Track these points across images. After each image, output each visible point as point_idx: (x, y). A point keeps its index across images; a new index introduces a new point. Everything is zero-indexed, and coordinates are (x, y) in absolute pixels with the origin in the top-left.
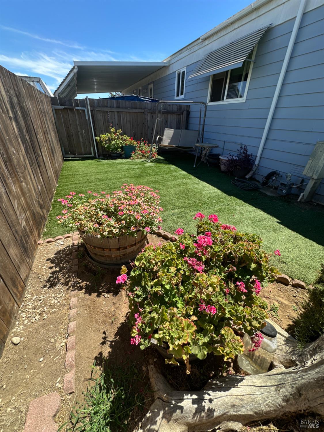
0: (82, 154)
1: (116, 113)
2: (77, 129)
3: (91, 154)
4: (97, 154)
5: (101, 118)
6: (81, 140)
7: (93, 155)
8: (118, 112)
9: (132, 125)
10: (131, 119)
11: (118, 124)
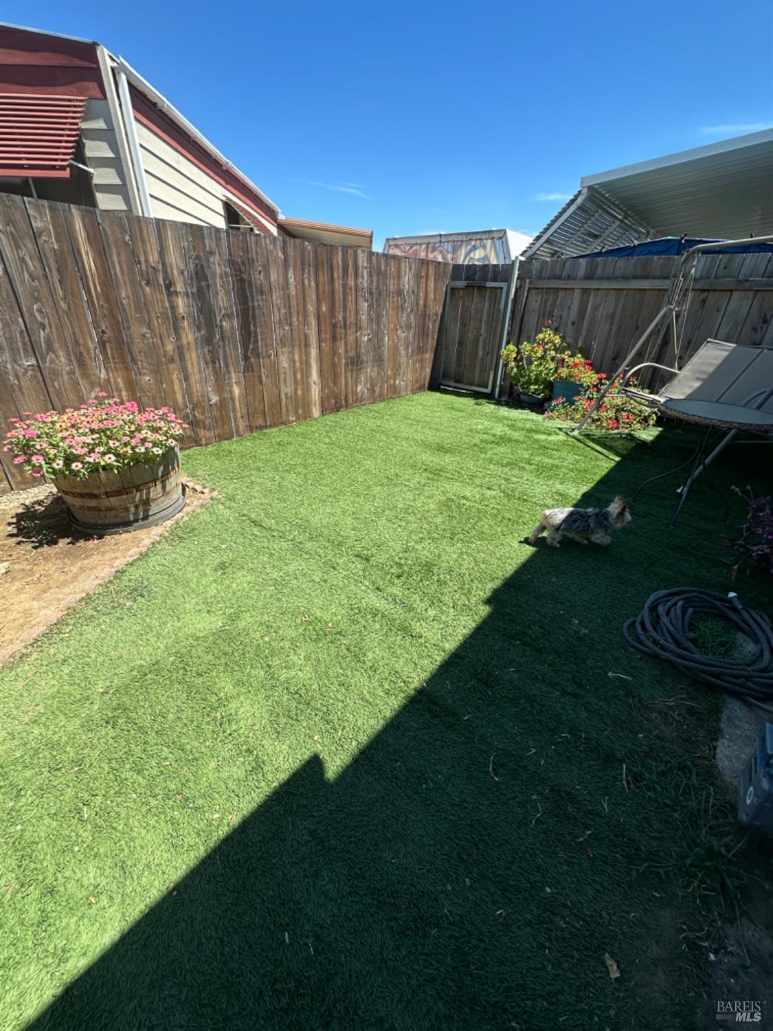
0: (472, 384)
1: (577, 294)
2: (480, 329)
3: (487, 387)
4: (497, 390)
5: (537, 305)
6: (480, 354)
7: (488, 390)
8: (585, 291)
9: (614, 328)
10: (619, 311)
11: (573, 323)
